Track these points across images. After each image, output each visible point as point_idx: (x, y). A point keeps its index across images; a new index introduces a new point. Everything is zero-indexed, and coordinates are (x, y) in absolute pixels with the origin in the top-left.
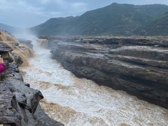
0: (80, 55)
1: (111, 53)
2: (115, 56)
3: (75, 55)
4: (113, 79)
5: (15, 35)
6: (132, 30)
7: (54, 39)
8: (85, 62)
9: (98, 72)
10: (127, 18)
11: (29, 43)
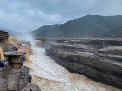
0: (70, 53)
1: (100, 52)
2: (105, 55)
3: (67, 53)
4: (105, 76)
5: (18, 37)
6: (103, 34)
7: (46, 40)
8: (76, 59)
9: (89, 69)
10: (98, 25)
11: (28, 43)
